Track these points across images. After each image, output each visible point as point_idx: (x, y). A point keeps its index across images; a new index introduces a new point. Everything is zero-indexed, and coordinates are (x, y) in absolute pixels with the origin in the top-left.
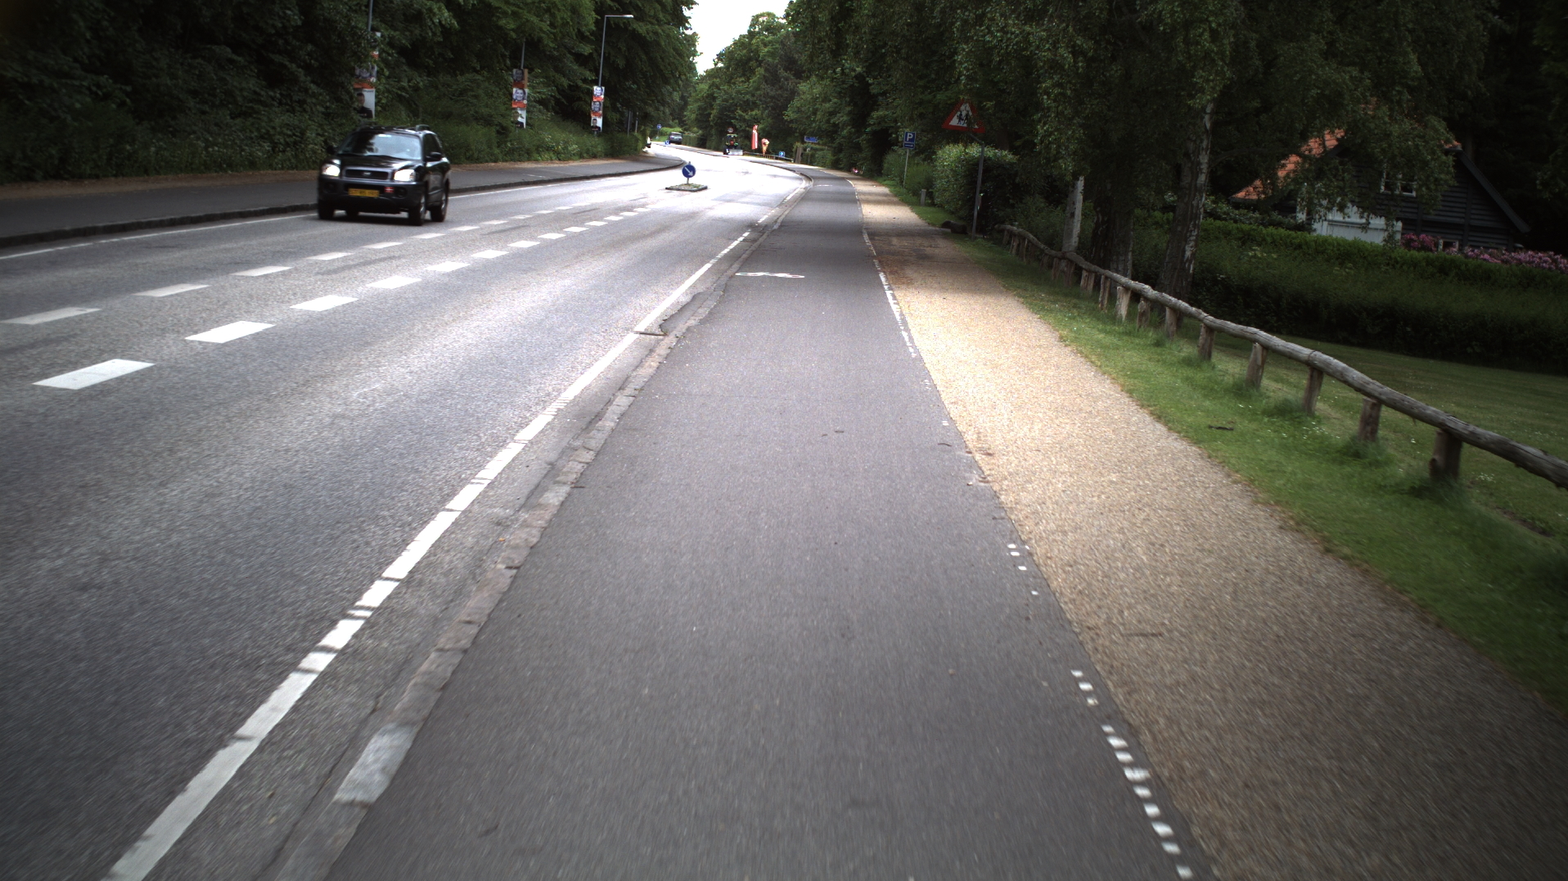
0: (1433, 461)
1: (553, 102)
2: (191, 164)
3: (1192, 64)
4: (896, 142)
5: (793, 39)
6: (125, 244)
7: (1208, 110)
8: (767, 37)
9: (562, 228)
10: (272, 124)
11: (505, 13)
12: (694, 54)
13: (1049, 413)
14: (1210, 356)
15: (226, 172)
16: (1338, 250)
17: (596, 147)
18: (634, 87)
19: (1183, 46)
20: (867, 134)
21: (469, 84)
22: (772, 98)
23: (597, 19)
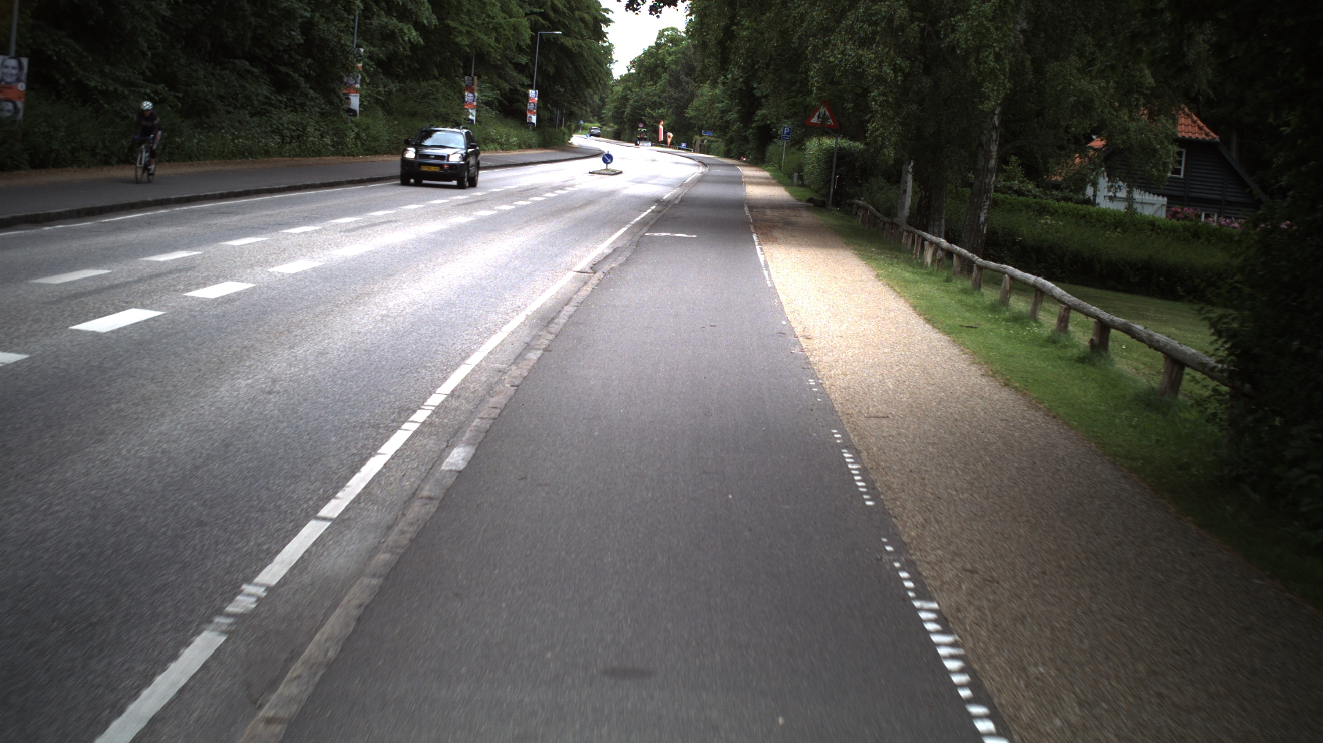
0: (1092, 340)
1: (497, 103)
2: (223, 152)
3: (981, 78)
4: (776, 136)
5: (692, 50)
6: (193, 211)
7: (997, 112)
8: (671, 47)
9: (512, 203)
10: (281, 121)
11: (461, 32)
12: (611, 61)
13: (855, 318)
14: (980, 287)
16: (1115, 219)
17: (531, 139)
18: (562, 90)
19: (975, 65)
20: (753, 128)
21: (431, 88)
22: (676, 99)
23: (532, 35)
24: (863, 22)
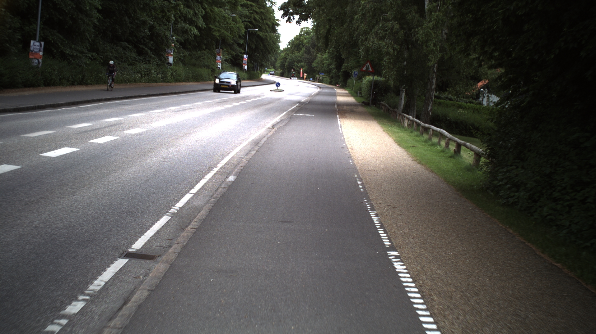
1: (230, 61)
3: (428, 53)
4: (351, 75)
5: (315, 37)
6: (112, 104)
7: (435, 66)
8: (306, 36)
9: (238, 102)
10: (141, 68)
11: (215, 30)
13: (371, 143)
15: (127, 83)
17: (245, 76)
18: (258, 55)
19: (426, 48)
20: (341, 72)
21: (202, 54)
22: (308, 59)
23: (245, 31)
24: (381, 30)
